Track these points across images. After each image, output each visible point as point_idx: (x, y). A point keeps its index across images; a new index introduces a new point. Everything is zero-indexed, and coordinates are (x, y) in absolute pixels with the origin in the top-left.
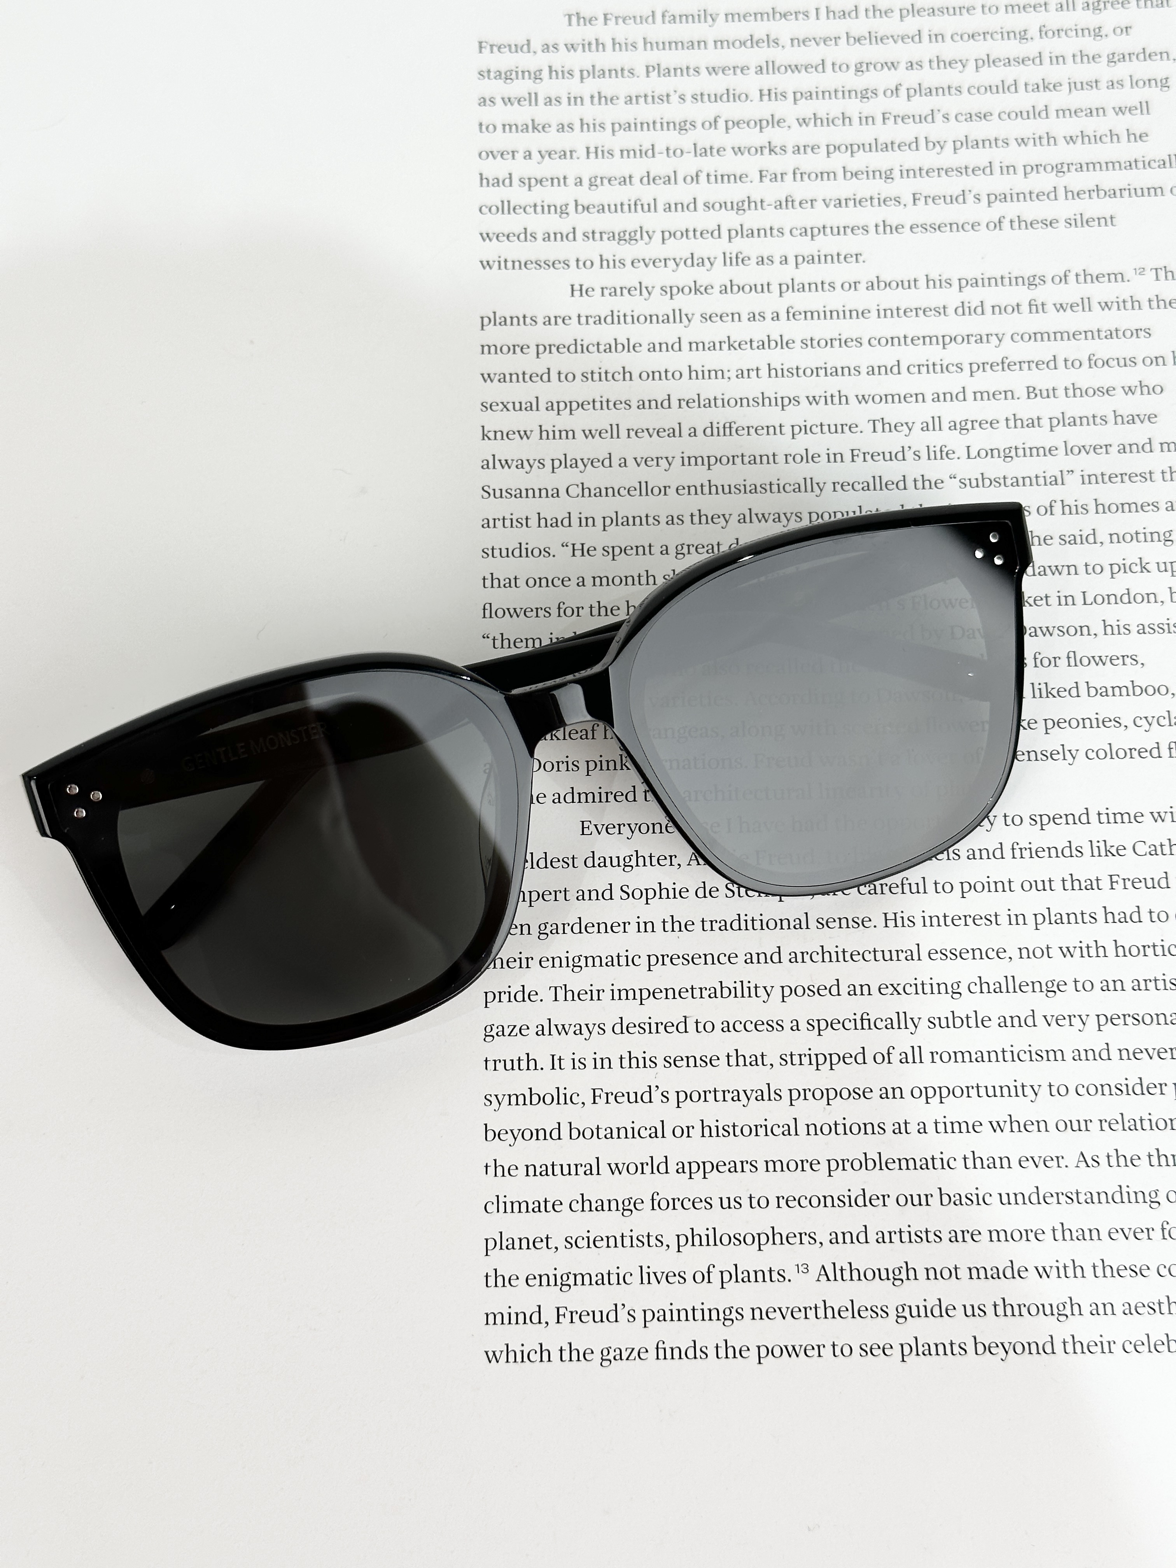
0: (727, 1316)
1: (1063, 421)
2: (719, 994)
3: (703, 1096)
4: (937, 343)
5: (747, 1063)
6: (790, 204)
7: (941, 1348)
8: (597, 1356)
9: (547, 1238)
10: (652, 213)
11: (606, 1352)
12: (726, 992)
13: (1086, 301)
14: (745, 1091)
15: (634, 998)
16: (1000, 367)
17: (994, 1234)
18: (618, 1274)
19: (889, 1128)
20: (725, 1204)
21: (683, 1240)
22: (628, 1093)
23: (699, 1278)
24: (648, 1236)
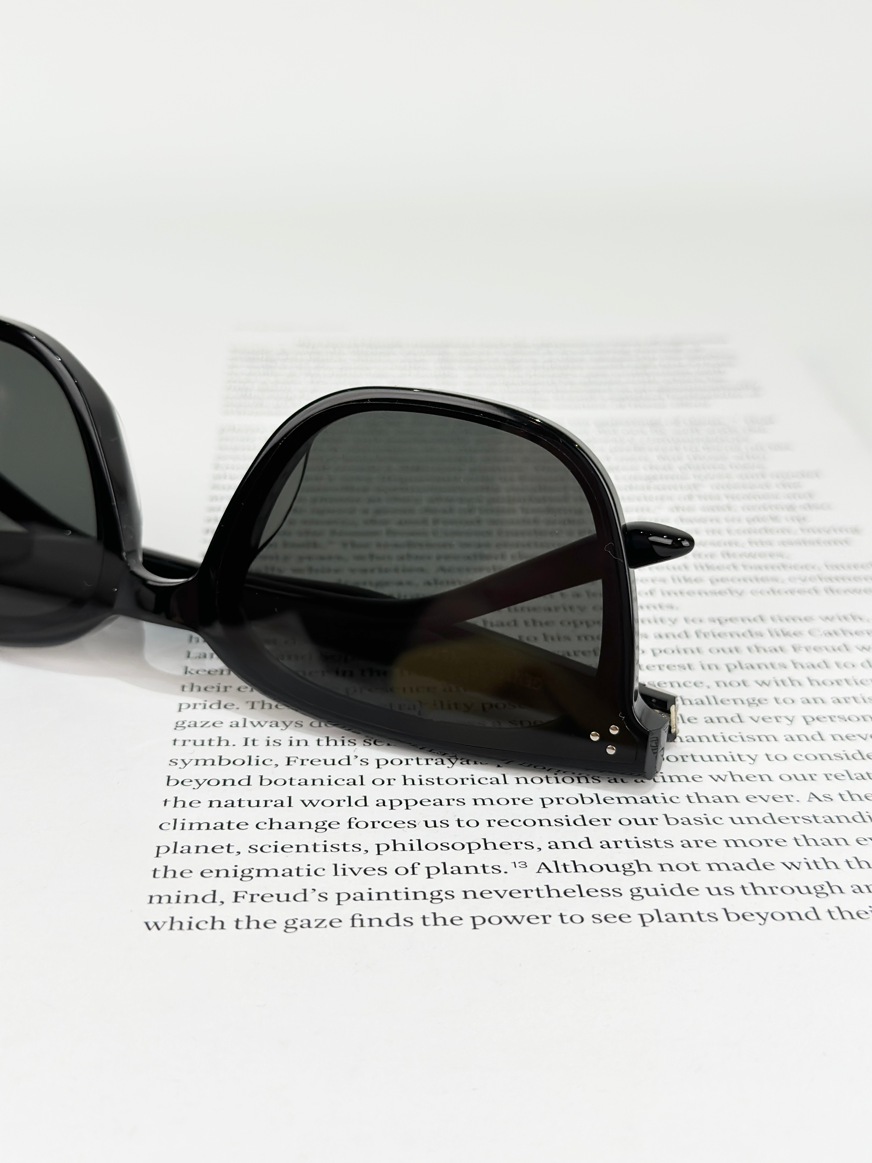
0: (435, 897)
3: (405, 761)
7: (687, 917)
8: (280, 925)
9: (229, 846)
11: (290, 923)
17: (731, 843)
18: (309, 870)
21: (383, 848)
22: (325, 760)
23: (402, 871)
24: (344, 845)
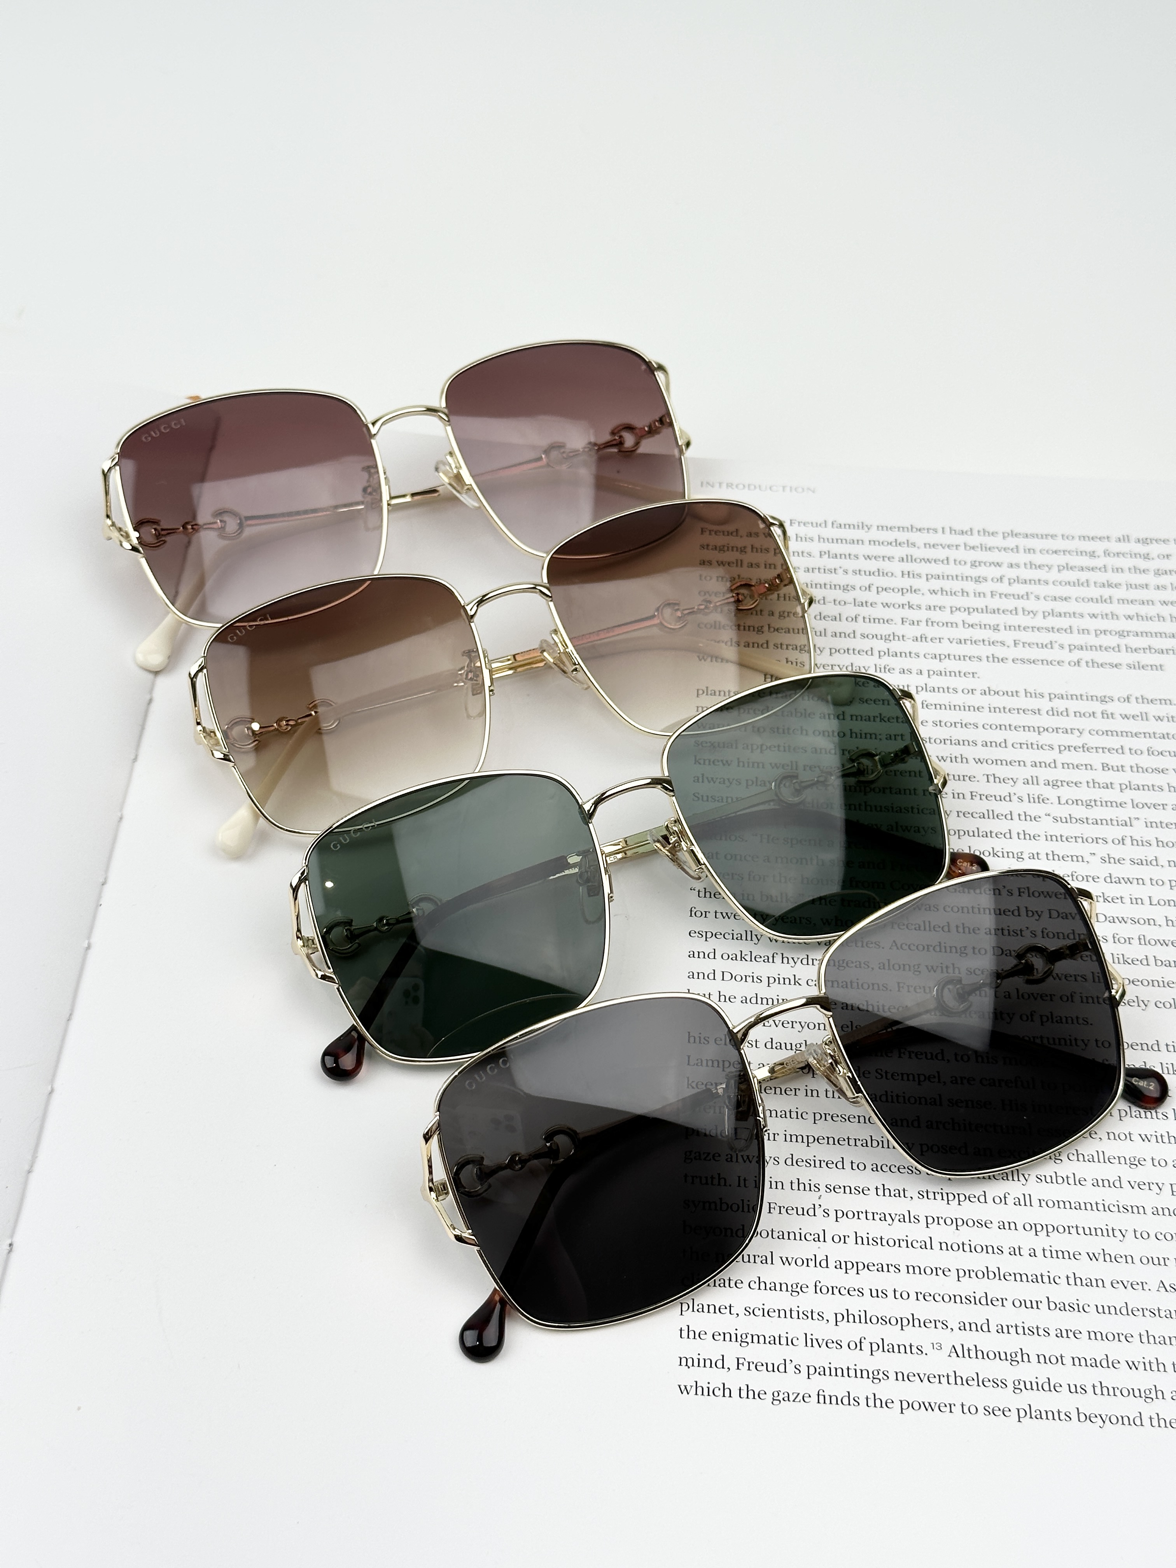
0: (875, 1376)
1: (1129, 786)
2: (869, 1144)
3: (857, 1215)
4: (1034, 731)
5: (892, 1195)
6: (923, 639)
7: (1050, 1414)
8: (769, 1397)
9: (730, 1306)
10: (823, 638)
11: (776, 1394)
12: (875, 1144)
13: (1144, 715)
14: (890, 1214)
15: (803, 1142)
16: (1081, 749)
17: (1092, 1335)
18: (787, 1338)
19: (1006, 1251)
20: (874, 1294)
21: (840, 1317)
22: (797, 1208)
23: (852, 1346)
24: (812, 1312)
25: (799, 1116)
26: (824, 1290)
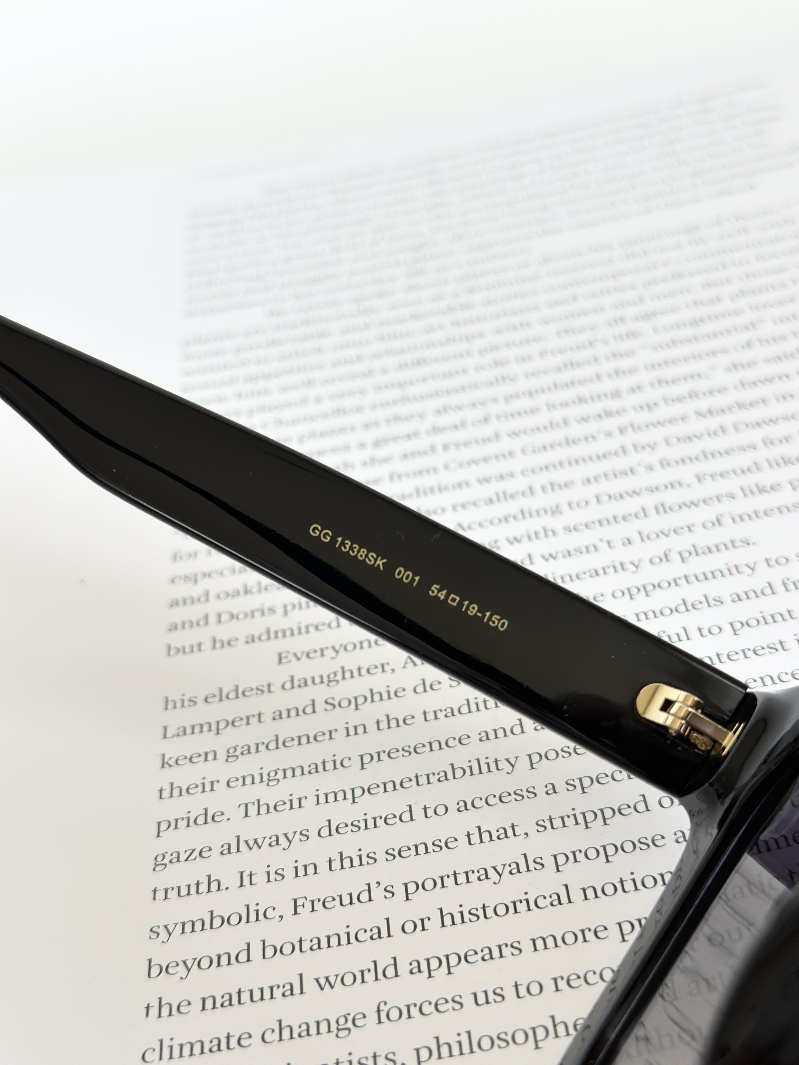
1: (742, 294)
2: (450, 776)
5: (494, 838)
12: (459, 773)
13: (742, 231)
14: (494, 868)
15: (345, 798)
20: (481, 999)
22: (341, 897)
25: (338, 765)
26: (394, 1014)
